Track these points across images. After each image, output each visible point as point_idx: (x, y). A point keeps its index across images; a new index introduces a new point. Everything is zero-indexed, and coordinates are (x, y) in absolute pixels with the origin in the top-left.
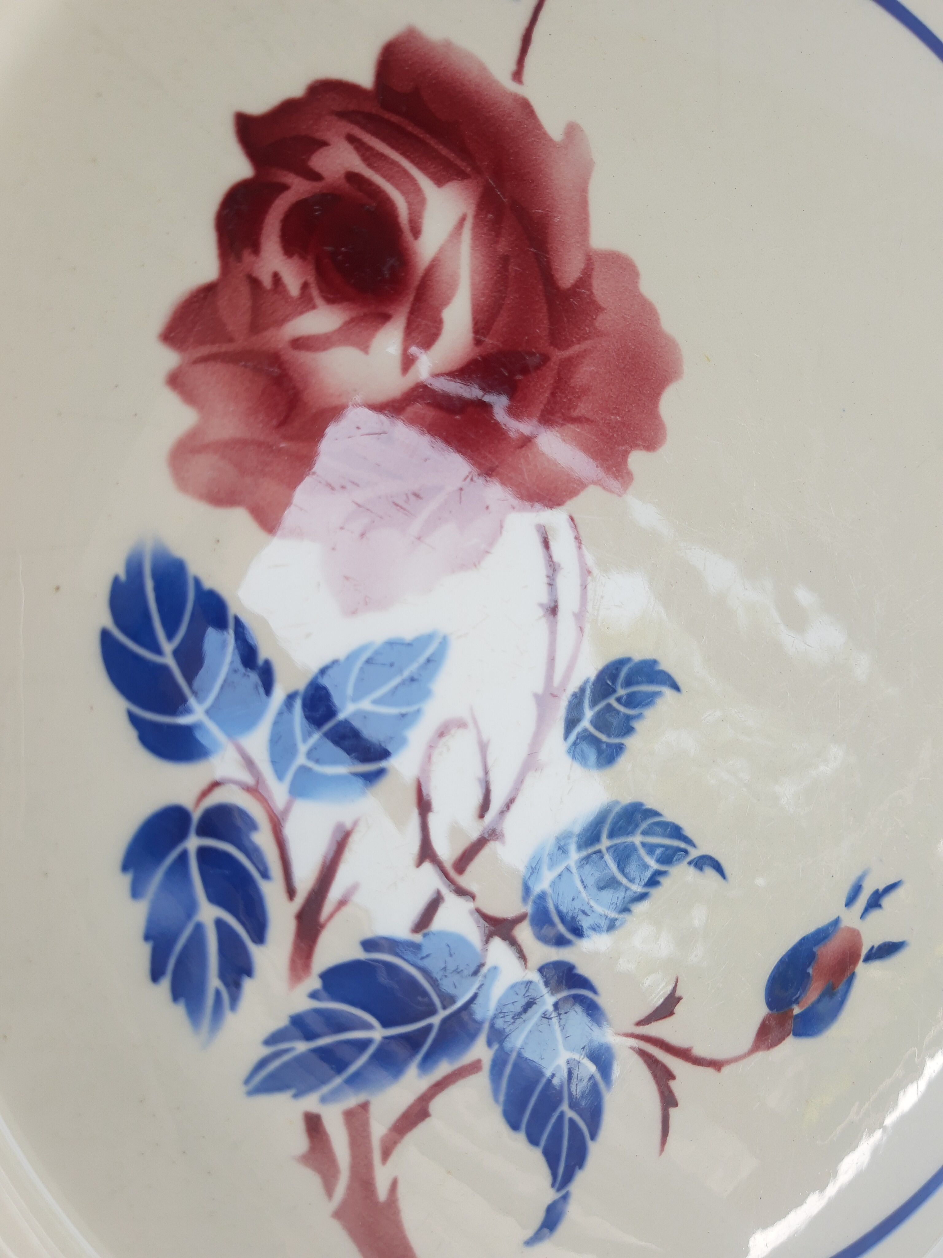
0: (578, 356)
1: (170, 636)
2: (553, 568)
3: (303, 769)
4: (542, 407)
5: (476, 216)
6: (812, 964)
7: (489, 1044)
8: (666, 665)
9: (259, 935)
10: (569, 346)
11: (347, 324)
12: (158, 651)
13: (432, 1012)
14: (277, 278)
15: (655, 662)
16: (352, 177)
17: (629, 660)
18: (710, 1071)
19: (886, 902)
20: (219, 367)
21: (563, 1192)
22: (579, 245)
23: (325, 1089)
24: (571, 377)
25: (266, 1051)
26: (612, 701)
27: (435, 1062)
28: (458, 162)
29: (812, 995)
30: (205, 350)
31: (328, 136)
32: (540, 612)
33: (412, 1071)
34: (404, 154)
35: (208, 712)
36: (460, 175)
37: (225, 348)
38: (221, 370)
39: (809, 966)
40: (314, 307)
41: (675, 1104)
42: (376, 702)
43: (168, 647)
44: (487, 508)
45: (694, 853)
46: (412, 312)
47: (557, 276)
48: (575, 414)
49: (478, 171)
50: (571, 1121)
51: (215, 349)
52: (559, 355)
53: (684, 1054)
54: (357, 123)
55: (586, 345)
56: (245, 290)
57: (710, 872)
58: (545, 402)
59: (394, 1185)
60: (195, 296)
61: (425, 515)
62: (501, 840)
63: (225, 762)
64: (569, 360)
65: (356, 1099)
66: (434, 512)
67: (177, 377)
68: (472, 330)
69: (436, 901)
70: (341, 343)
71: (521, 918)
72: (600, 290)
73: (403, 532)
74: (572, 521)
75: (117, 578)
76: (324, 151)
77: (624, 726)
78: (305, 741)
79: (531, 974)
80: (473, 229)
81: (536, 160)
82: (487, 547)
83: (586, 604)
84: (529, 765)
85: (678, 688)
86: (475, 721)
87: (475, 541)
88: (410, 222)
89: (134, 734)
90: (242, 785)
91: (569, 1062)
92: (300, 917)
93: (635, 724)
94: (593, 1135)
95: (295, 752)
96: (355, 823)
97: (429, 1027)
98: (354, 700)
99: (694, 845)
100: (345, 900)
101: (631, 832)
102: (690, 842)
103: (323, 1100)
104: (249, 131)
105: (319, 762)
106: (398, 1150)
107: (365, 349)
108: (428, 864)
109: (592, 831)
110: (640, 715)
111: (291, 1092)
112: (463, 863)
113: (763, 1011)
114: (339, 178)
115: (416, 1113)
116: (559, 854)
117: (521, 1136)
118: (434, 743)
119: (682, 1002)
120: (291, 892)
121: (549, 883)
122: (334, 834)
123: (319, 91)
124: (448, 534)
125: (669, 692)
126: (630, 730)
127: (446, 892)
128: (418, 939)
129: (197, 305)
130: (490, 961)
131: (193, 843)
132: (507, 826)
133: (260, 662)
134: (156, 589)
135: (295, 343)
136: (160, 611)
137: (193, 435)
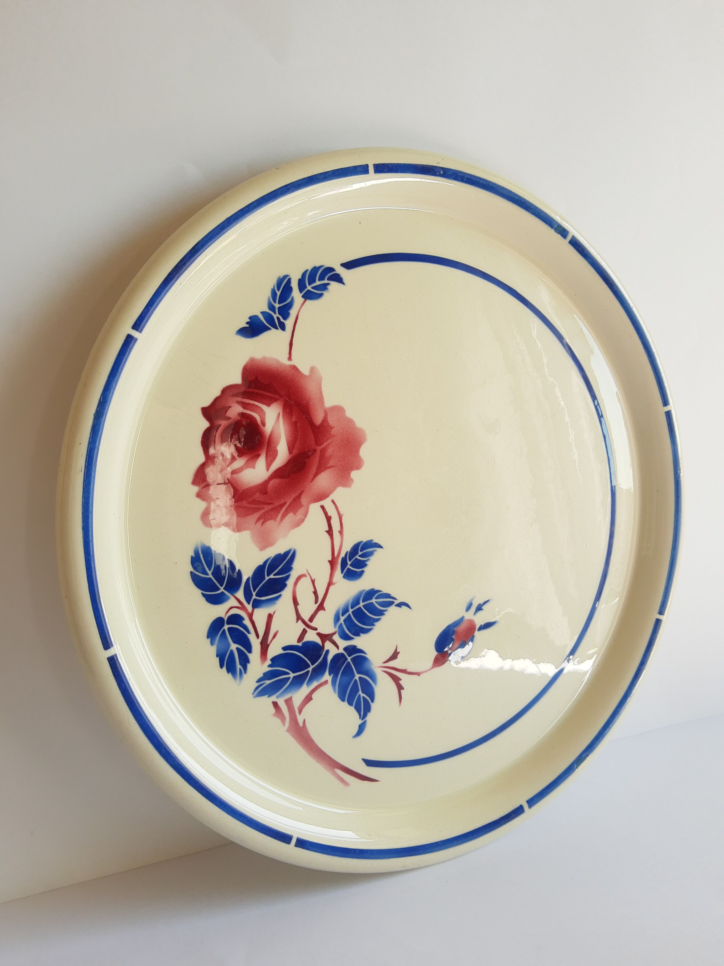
0: (326, 446)
1: (210, 570)
2: (328, 519)
3: (255, 600)
4: (316, 467)
5: (283, 412)
7: (330, 675)
8: (376, 541)
9: (250, 651)
10: (323, 444)
11: (247, 462)
12: (208, 575)
13: (309, 666)
15: (372, 540)
16: (240, 415)
17: (361, 542)
18: (416, 676)
19: (484, 607)
21: (364, 720)
22: (321, 408)
23: (278, 694)
24: (325, 454)
25: (258, 684)
26: (357, 557)
27: (312, 682)
28: (274, 396)
29: (456, 645)
30: (205, 484)
31: (230, 404)
32: (326, 533)
33: (305, 685)
34: (256, 401)
35: (224, 589)
36: (275, 400)
39: (453, 635)
40: (236, 460)
41: (403, 689)
42: (274, 575)
43: (210, 573)
44: (302, 505)
45: (396, 602)
46: (267, 451)
47: (315, 422)
48: (329, 466)
49: (281, 396)
50: (363, 697)
52: (319, 448)
53: (404, 671)
54: (238, 396)
55: (330, 441)
57: (404, 608)
58: (317, 465)
59: (304, 721)
60: (199, 468)
61: (281, 513)
62: (324, 609)
63: (232, 602)
64: (324, 448)
65: (287, 696)
66: (285, 511)
67: (199, 494)
68: (288, 450)
69: (304, 632)
70: (246, 468)
71: (335, 633)
72: (331, 421)
73: (275, 520)
74: (333, 501)
75: (192, 556)
76: (230, 410)
77: (363, 565)
78: (254, 591)
79: (341, 651)
80: (283, 416)
81: (301, 385)
82: (304, 517)
83: (343, 527)
84: (330, 584)
85: (382, 547)
86: (309, 574)
87: (300, 516)
88: (261, 422)
89: (204, 599)
90: (238, 607)
91: (360, 678)
92: (261, 643)
93: (367, 563)
94: (372, 701)
95: (252, 595)
96: (274, 613)
97: (309, 671)
98: (268, 576)
99: (396, 599)
100: (275, 636)
101: (371, 599)
102: (395, 599)
103: (277, 697)
104: (207, 412)
105: (260, 597)
106: (304, 710)
107: (254, 468)
108: (300, 621)
109: (356, 602)
110: (369, 559)
111: (267, 696)
112: (311, 619)
113: (435, 653)
114: (236, 416)
115: (308, 698)
116: (345, 611)
117: (346, 703)
118: (296, 583)
119: (400, 654)
120: (258, 636)
121: (343, 620)
122: (268, 617)
123: (226, 391)
124: (290, 517)
125: (379, 550)
126: (365, 565)
127: (307, 629)
128: (300, 644)
129: (200, 471)
130: (326, 648)
131: (226, 627)
132: (325, 605)
133: (237, 570)
134: (203, 556)
135: (233, 473)
136: (206, 563)
137: (206, 509)
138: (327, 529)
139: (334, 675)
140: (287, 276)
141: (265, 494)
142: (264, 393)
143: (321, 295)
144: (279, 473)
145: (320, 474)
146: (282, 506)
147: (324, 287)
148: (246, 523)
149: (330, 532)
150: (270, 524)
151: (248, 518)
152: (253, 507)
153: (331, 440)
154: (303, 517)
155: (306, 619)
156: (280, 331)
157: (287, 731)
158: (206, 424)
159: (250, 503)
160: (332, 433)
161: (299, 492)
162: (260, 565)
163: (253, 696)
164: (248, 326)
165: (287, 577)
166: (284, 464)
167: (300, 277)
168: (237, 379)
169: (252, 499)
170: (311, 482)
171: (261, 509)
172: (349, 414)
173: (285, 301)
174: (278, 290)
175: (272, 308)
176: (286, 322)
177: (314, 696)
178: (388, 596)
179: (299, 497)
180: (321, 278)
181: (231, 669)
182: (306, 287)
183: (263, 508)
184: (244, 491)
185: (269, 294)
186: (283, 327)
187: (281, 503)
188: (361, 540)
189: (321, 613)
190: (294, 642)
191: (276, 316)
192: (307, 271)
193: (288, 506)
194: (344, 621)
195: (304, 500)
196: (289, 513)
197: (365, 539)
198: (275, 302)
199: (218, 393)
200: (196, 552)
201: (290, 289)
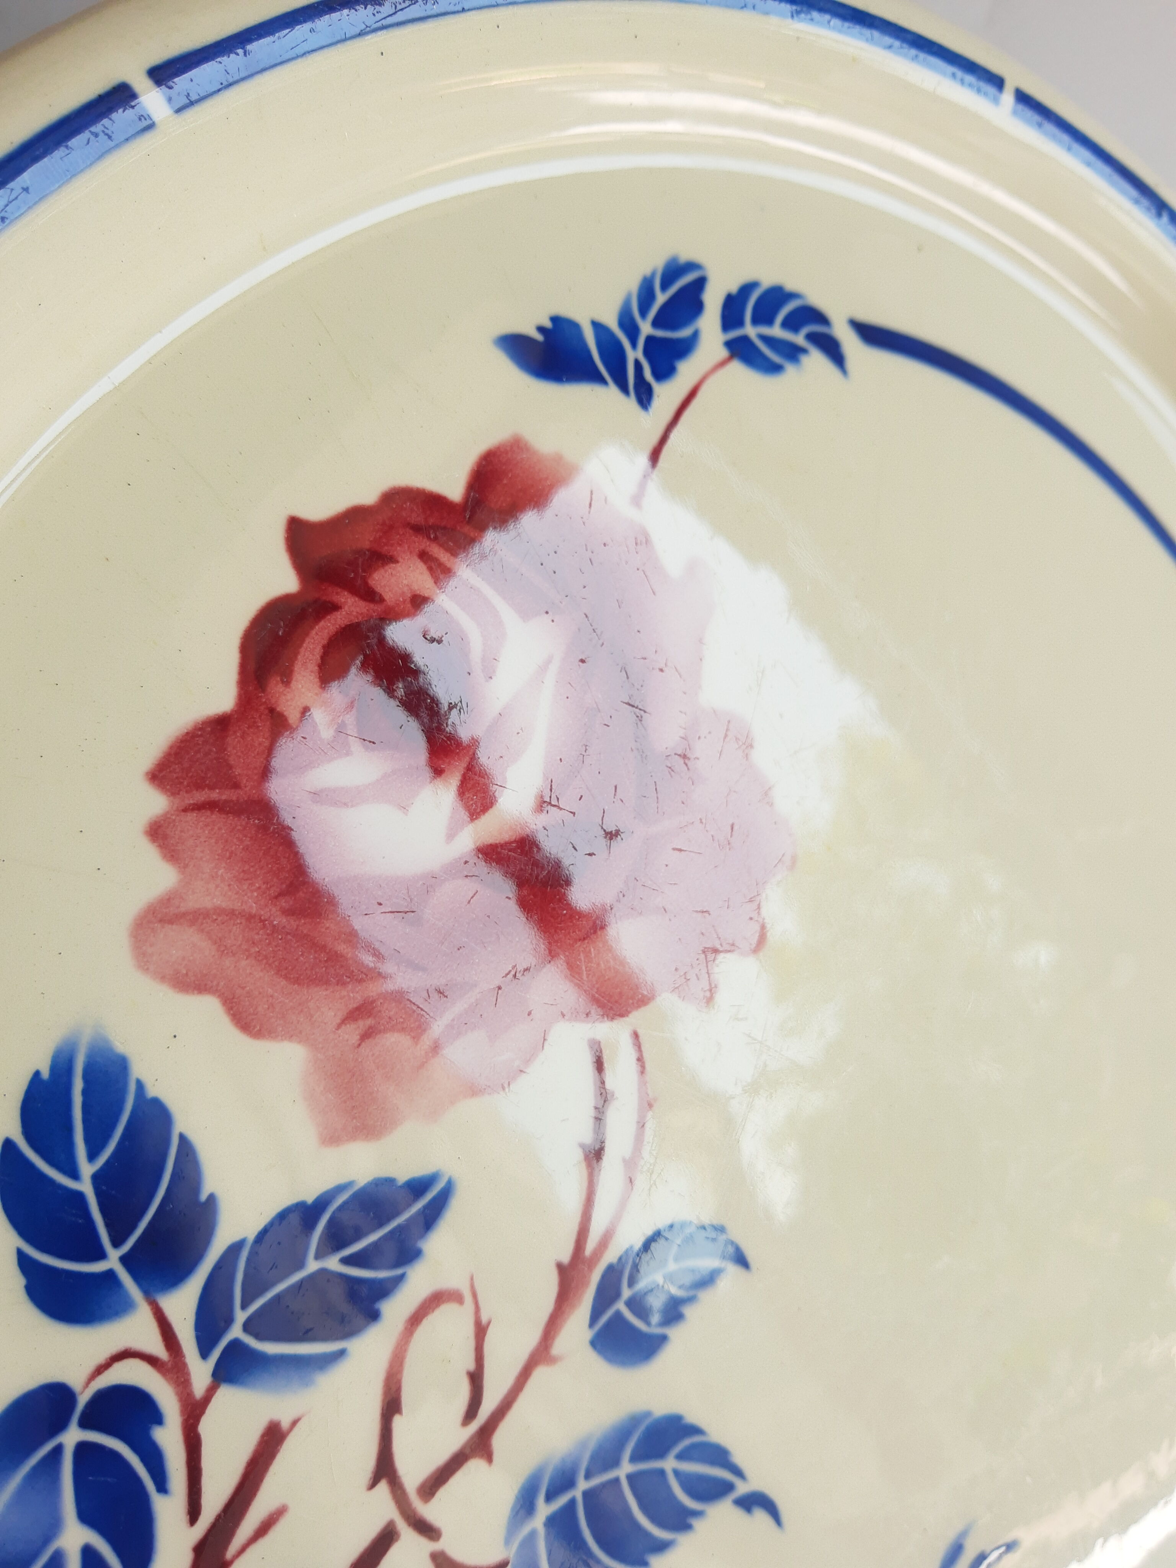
0: (666, 833)
1: (93, 1154)
2: (604, 1096)
3: (236, 1345)
5: (562, 662)
8: (734, 1231)
10: (660, 821)
11: (385, 777)
12: (76, 1177)
14: (307, 715)
15: (724, 1228)
17: (687, 1222)
20: (215, 818)
22: (685, 699)
24: (658, 859)
26: (659, 1278)
28: (552, 594)
30: (200, 796)
31: (397, 551)
32: (579, 1155)
35: (124, 1259)
36: (551, 610)
37: (227, 795)
40: (348, 753)
42: (346, 1261)
43: (87, 1170)
44: (529, 1014)
45: (741, 1489)
47: (654, 736)
51: (214, 795)
52: (644, 831)
54: (436, 540)
56: (260, 724)
57: (761, 1516)
60: (200, 729)
61: (448, 1019)
62: (489, 1456)
63: (135, 1328)
64: (659, 837)
66: (462, 1016)
67: (160, 827)
69: (386, 1539)
72: (703, 756)
73: (417, 1038)
74: (636, 1038)
75: (34, 1073)
76: (390, 568)
78: (243, 1307)
80: (559, 673)
81: (645, 598)
82: (524, 1067)
83: (642, 1146)
84: (539, 1356)
85: (749, 1266)
86: (474, 1292)
87: (508, 1056)
88: (483, 659)
89: (17, 1281)
90: (151, 1360)
92: (200, 1549)
93: (687, 1307)
95: (229, 1321)
96: (294, 1423)
98: (318, 1257)
99: (744, 1478)
100: (264, 1529)
101: (662, 1455)
102: (738, 1472)
104: (303, 540)
105: (258, 1337)
107: (404, 809)
108: (383, 1487)
109: (609, 1452)
110: (695, 1294)
112: (432, 1486)
114: (404, 601)
116: (561, 1482)
118: (416, 1319)
120: (194, 1512)
121: (544, 1519)
122: (263, 1436)
123: (394, 500)
125: (739, 1272)
127: (402, 1526)
129: (200, 740)
131: (72, 1437)
132: (500, 1437)
133: (203, 1197)
134: (85, 1092)
135: (317, 795)
136: (85, 1121)
137: (167, 900)
138: (587, 1140)
140: (698, 267)
143: (774, 369)
147: (793, 353)
148: (302, 1011)
149: (593, 1153)
150: (396, 1046)
154: (519, 1062)
155: (413, 1476)
156: (631, 403)
160: (694, 795)
162: (303, 1203)
164: (539, 337)
165: (392, 1287)
167: (733, 289)
168: (448, 480)
169: (352, 925)
171: (380, 975)
173: (673, 329)
174: (663, 288)
175: (629, 325)
176: (657, 387)
178: (721, 1456)
180: (792, 323)
182: (740, 323)
185: (631, 284)
186: (644, 396)
187: (458, 981)
189: (475, 1467)
191: (634, 354)
192: (756, 284)
194: (548, 1523)
198: (643, 312)
199: (368, 496)
200: (62, 1066)
201: (698, 307)
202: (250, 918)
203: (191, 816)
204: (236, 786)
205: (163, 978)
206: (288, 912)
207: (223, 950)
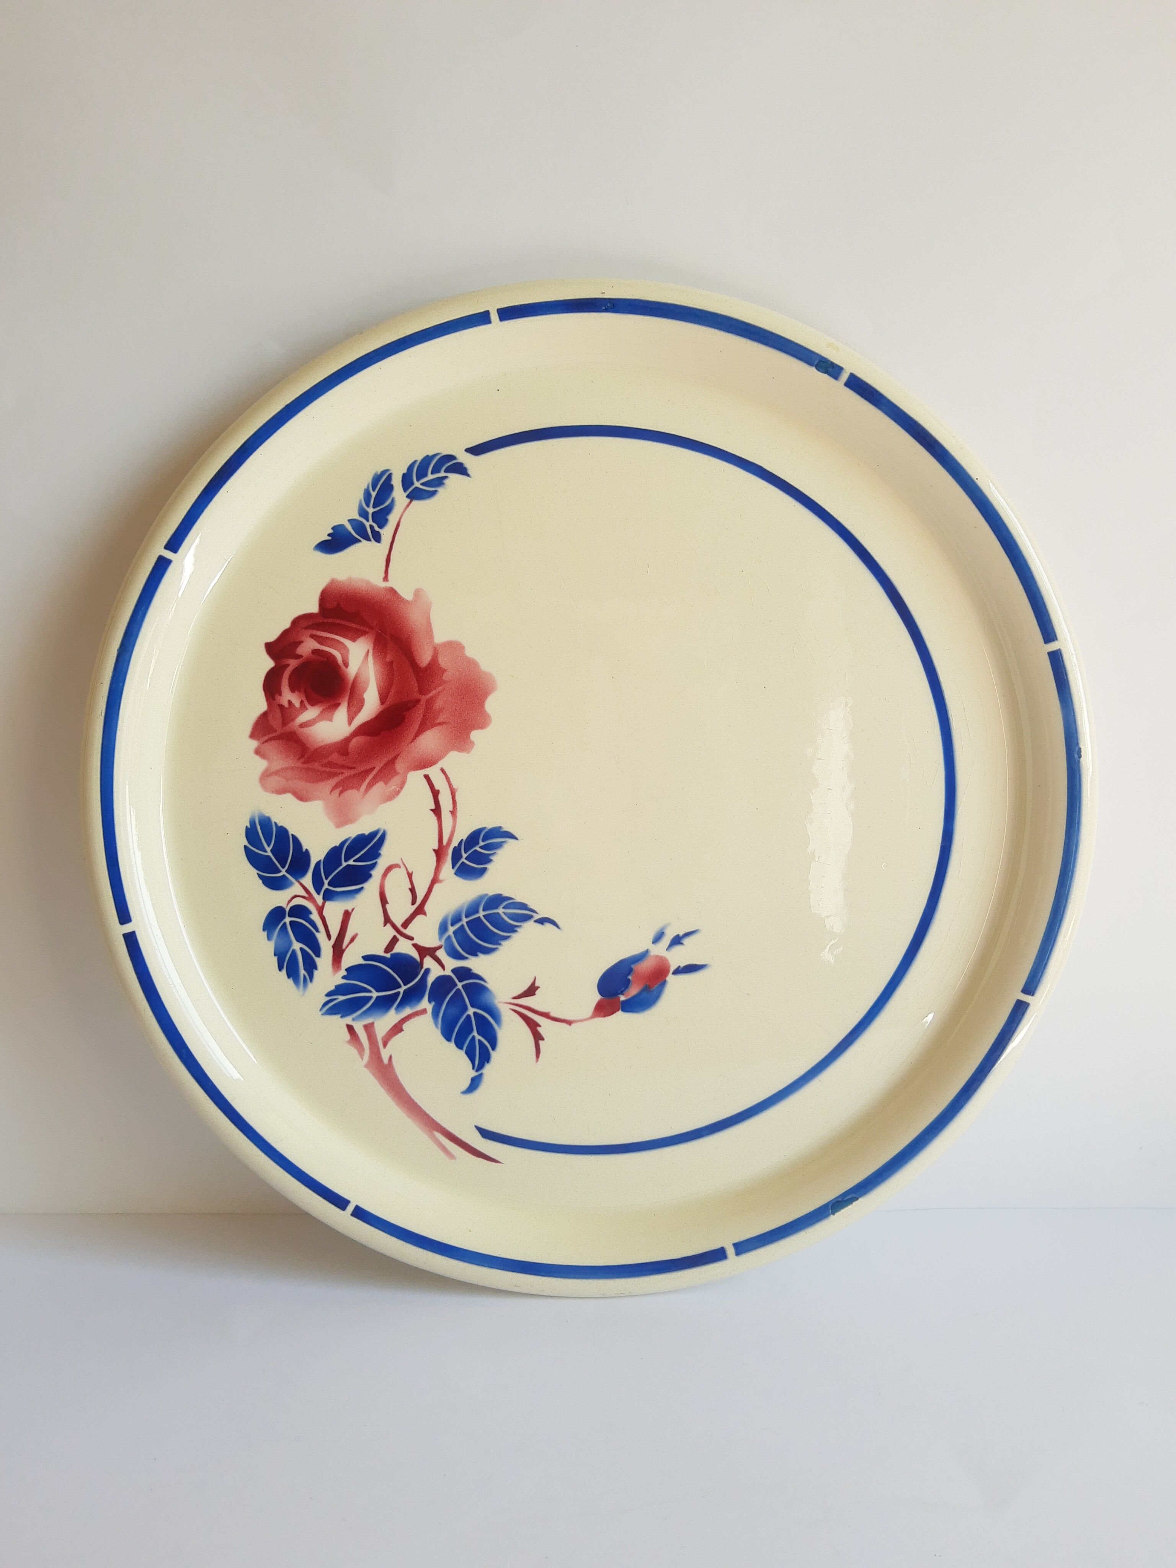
0: (435, 695)
1: (269, 845)
2: (435, 794)
3: (327, 890)
4: (419, 723)
5: (373, 650)
6: (631, 974)
7: (430, 1001)
8: (506, 828)
9: (318, 955)
10: (430, 692)
11: (321, 712)
12: (266, 851)
13: (400, 986)
14: (290, 702)
15: (500, 827)
16: (315, 652)
17: (484, 828)
18: (564, 1024)
19: (686, 941)
20: (272, 742)
21: (479, 1073)
22: (428, 644)
23: (355, 1015)
24: (433, 706)
25: (328, 999)
26: (477, 848)
27: (404, 1008)
28: (362, 628)
29: (633, 991)
30: (266, 738)
31: (303, 638)
32: (430, 813)
33: (392, 1011)
34: (336, 634)
35: (286, 871)
36: (363, 633)
37: (274, 735)
38: (273, 743)
40: (307, 709)
41: (543, 1039)
42: (354, 861)
43: (269, 849)
44: (397, 772)
45: (536, 917)
46: (349, 699)
47: (419, 662)
48: (439, 721)
49: (372, 628)
50: (479, 1041)
51: (270, 736)
52: (424, 698)
53: (546, 1015)
54: (313, 629)
55: (440, 688)
56: (278, 711)
57: (548, 926)
58: (421, 720)
59: (391, 1057)
60: (260, 718)
61: (367, 781)
62: (425, 914)
63: (296, 889)
64: (431, 698)
65: (368, 1021)
66: (372, 779)
67: (258, 750)
68: (379, 699)
69: (394, 941)
70: (320, 720)
71: (440, 947)
72: (443, 661)
73: (358, 790)
74: (442, 770)
75: (247, 827)
76: (302, 645)
77: (487, 860)
78: (326, 879)
79: (448, 972)
80: (373, 655)
81: (400, 613)
82: (400, 789)
83: (456, 806)
84: (435, 881)
85: (516, 839)
86: (404, 864)
87: (393, 787)
88: (343, 661)
89: (260, 882)
90: (303, 897)
91: (475, 1013)
92: (334, 947)
93: (492, 858)
94: (494, 1048)
95: (323, 884)
96: (353, 910)
97: (399, 993)
98: (345, 861)
99: (537, 913)
100: (352, 940)
101: (497, 908)
102: (533, 911)
103: (353, 1020)
104: (271, 648)
105: (334, 887)
106: (391, 1044)
107: (331, 720)
108: (388, 925)
109: (472, 909)
110: (495, 853)
111: (340, 1015)
112: (406, 924)
113: (597, 997)
114: (309, 654)
115: (397, 1029)
116: (456, 919)
117: (452, 1045)
118: (385, 875)
119: (539, 989)
120: (329, 937)
121: (452, 932)
122: (344, 914)
123: (296, 622)
124: (379, 788)
125: (511, 841)
126: (490, 861)
127: (398, 936)
128: (388, 955)
129: (261, 721)
130: (425, 966)
131: (288, 920)
132: (427, 908)
133: (304, 850)
134: (261, 829)
135: (302, 725)
136: (263, 836)
137: (267, 770)
138: (433, 807)
139: (435, 1003)
140: (387, 470)
141: (345, 755)
142: (349, 624)
143: (434, 493)
144: (364, 730)
145: (425, 733)
146: (367, 772)
147: (440, 482)
148: (317, 790)
149: (437, 811)
150: (351, 794)
151: (322, 784)
152: (327, 770)
153: (442, 687)
154: (397, 789)
155: (399, 922)
156: (373, 543)
157: (366, 1066)
158: (270, 664)
159: (325, 765)
160: (444, 678)
161: (394, 755)
162: (336, 847)
163: (320, 1013)
164: (330, 538)
165: (373, 866)
166: (373, 717)
167: (405, 471)
168: (313, 607)
169: (326, 761)
170: (411, 742)
171: (339, 773)
172: (470, 653)
173: (382, 504)
174: (374, 490)
175: (363, 513)
176: (381, 531)
177: (405, 1026)
178: (523, 906)
179: (392, 761)
180: (436, 470)
181: (292, 974)
182: (413, 484)
183: (342, 773)
184: (316, 750)
185: (361, 495)
186: (377, 538)
187: (368, 768)
188: (483, 826)
189: (419, 918)
190: (380, 952)
191: (368, 523)
192: (415, 462)
193: (377, 773)
194: (455, 933)
195: (399, 766)
196: (378, 782)
197: (489, 825)
198: (368, 506)
199: (287, 625)
200: (253, 823)
201: (391, 488)
202: (292, 768)
203: (266, 744)
204: (276, 731)
205: (273, 792)
206: (304, 763)
207: (287, 780)
